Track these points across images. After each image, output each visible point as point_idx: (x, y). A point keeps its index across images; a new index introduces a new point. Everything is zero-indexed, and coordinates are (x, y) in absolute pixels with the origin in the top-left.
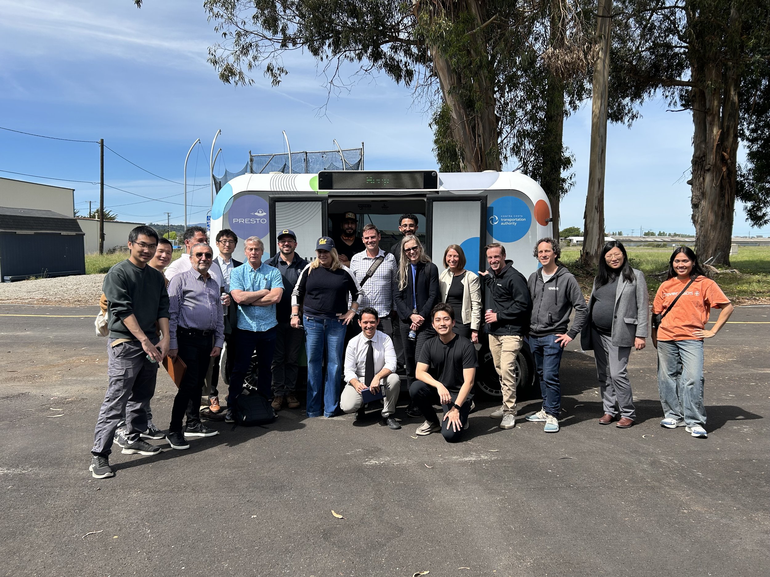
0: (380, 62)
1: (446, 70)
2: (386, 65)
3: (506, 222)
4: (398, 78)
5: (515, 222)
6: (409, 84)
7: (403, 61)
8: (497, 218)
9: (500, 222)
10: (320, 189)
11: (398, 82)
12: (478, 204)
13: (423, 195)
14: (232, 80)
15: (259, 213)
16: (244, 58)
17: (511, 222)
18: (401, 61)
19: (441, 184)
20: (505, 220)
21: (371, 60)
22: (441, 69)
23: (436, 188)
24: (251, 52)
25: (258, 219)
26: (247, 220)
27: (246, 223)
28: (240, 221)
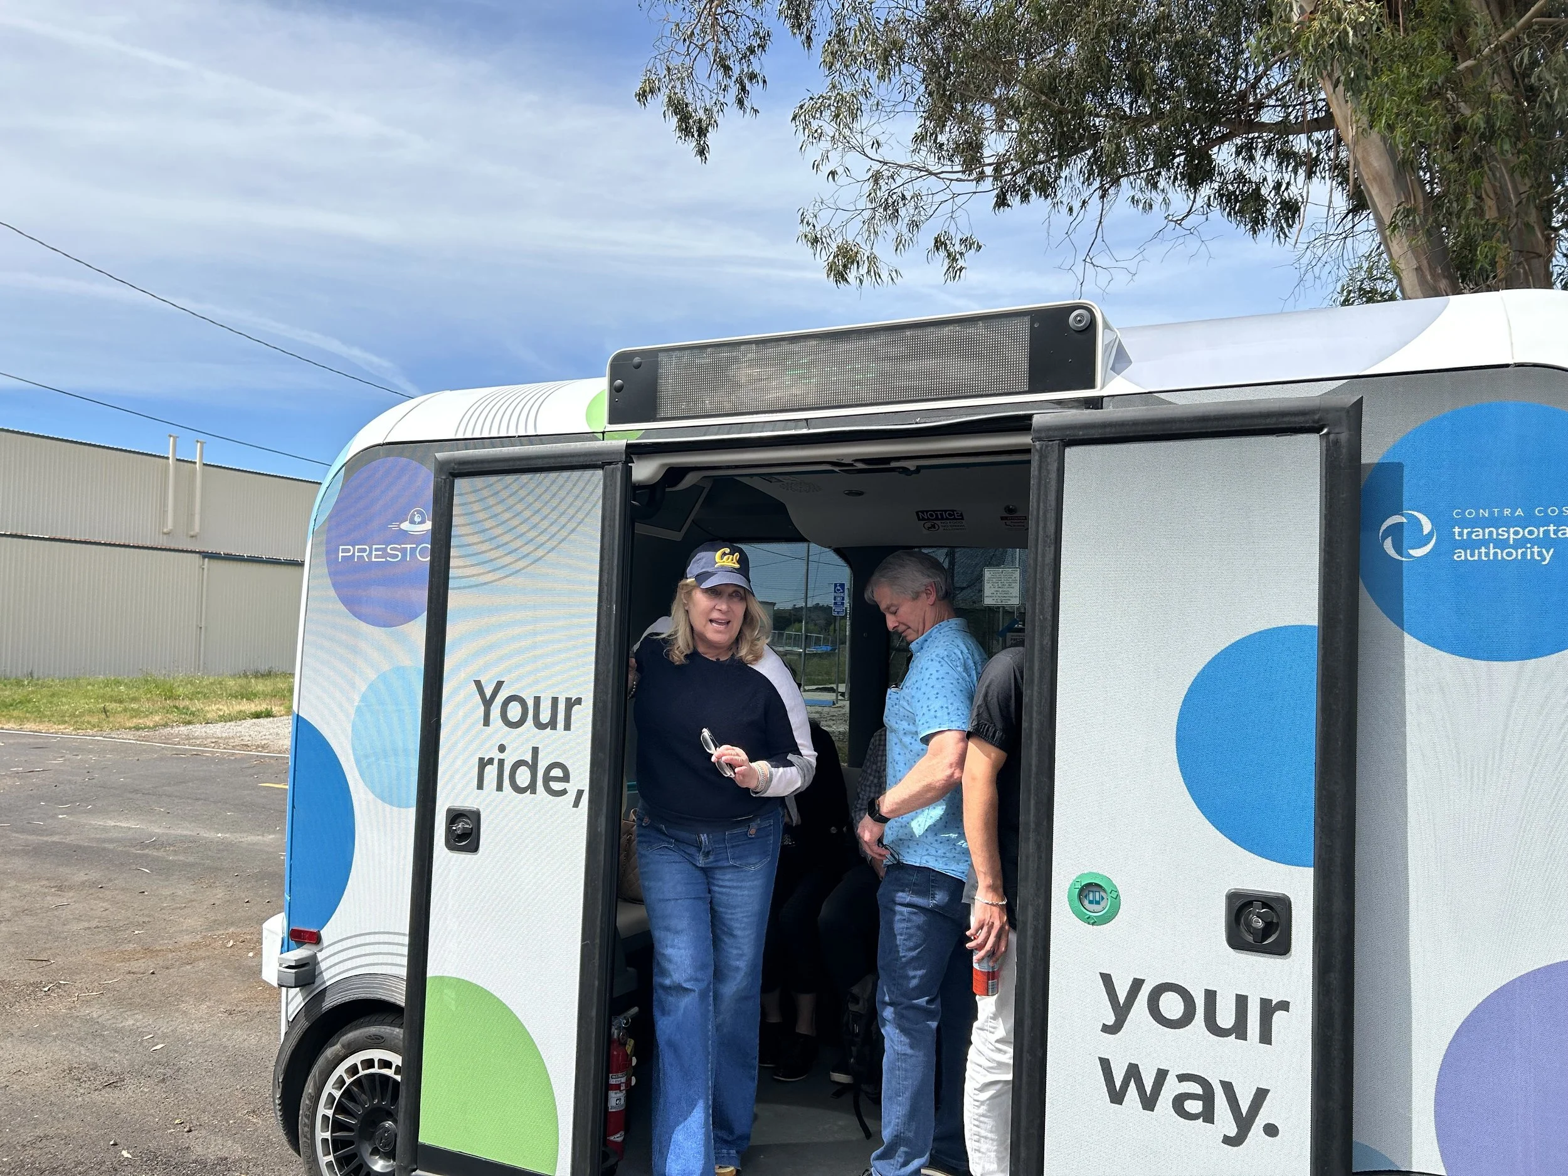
0: (1206, 190)
1: (1389, 181)
2: (1226, 198)
3: (1484, 543)
4: (1257, 222)
5: (1546, 542)
6: (1285, 234)
7: (1270, 179)
8: (1427, 526)
9: (1448, 542)
10: (612, 420)
11: (1255, 232)
12: (1309, 447)
13: (1021, 424)
14: (852, 276)
15: (412, 522)
16: (888, 227)
17: (1521, 543)
18: (1265, 179)
19: (1121, 359)
20: (1479, 534)
22: (1375, 179)
23: (1091, 385)
24: (902, 212)
25: (409, 546)
26: (377, 550)
27: (374, 560)
28: (357, 554)
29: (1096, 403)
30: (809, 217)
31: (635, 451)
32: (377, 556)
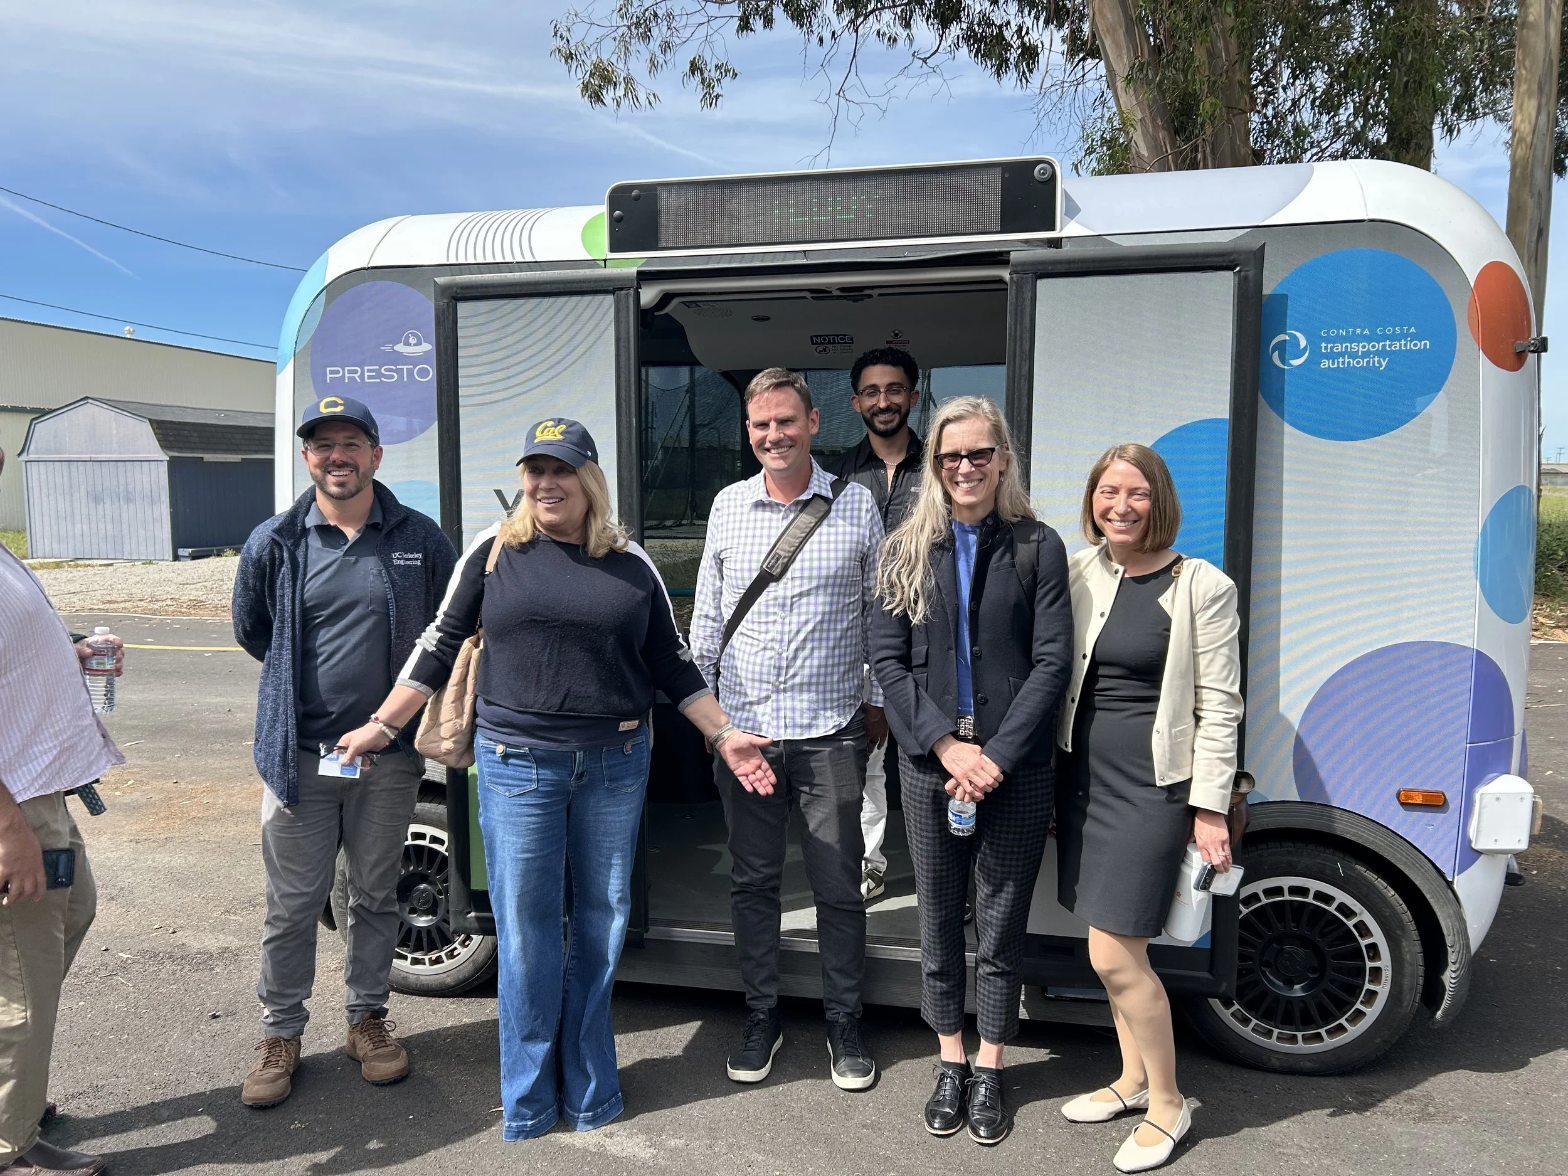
0: (955, 30)
1: (1121, 32)
2: (971, 37)
3: (1342, 354)
4: (1001, 66)
5: (1382, 353)
6: (1026, 79)
7: (1013, 24)
8: (1303, 343)
9: (1317, 355)
10: (613, 249)
11: (999, 75)
12: (1224, 284)
13: (998, 258)
14: (608, 95)
15: (407, 344)
18: (1008, 23)
19: (1072, 210)
20: (1339, 348)
21: (932, 24)
22: (1108, 30)
23: (1053, 228)
25: (405, 367)
26: (369, 371)
27: (367, 380)
28: (347, 375)
29: (1056, 243)
30: (562, 31)
31: (645, 277)
32: (370, 377)
